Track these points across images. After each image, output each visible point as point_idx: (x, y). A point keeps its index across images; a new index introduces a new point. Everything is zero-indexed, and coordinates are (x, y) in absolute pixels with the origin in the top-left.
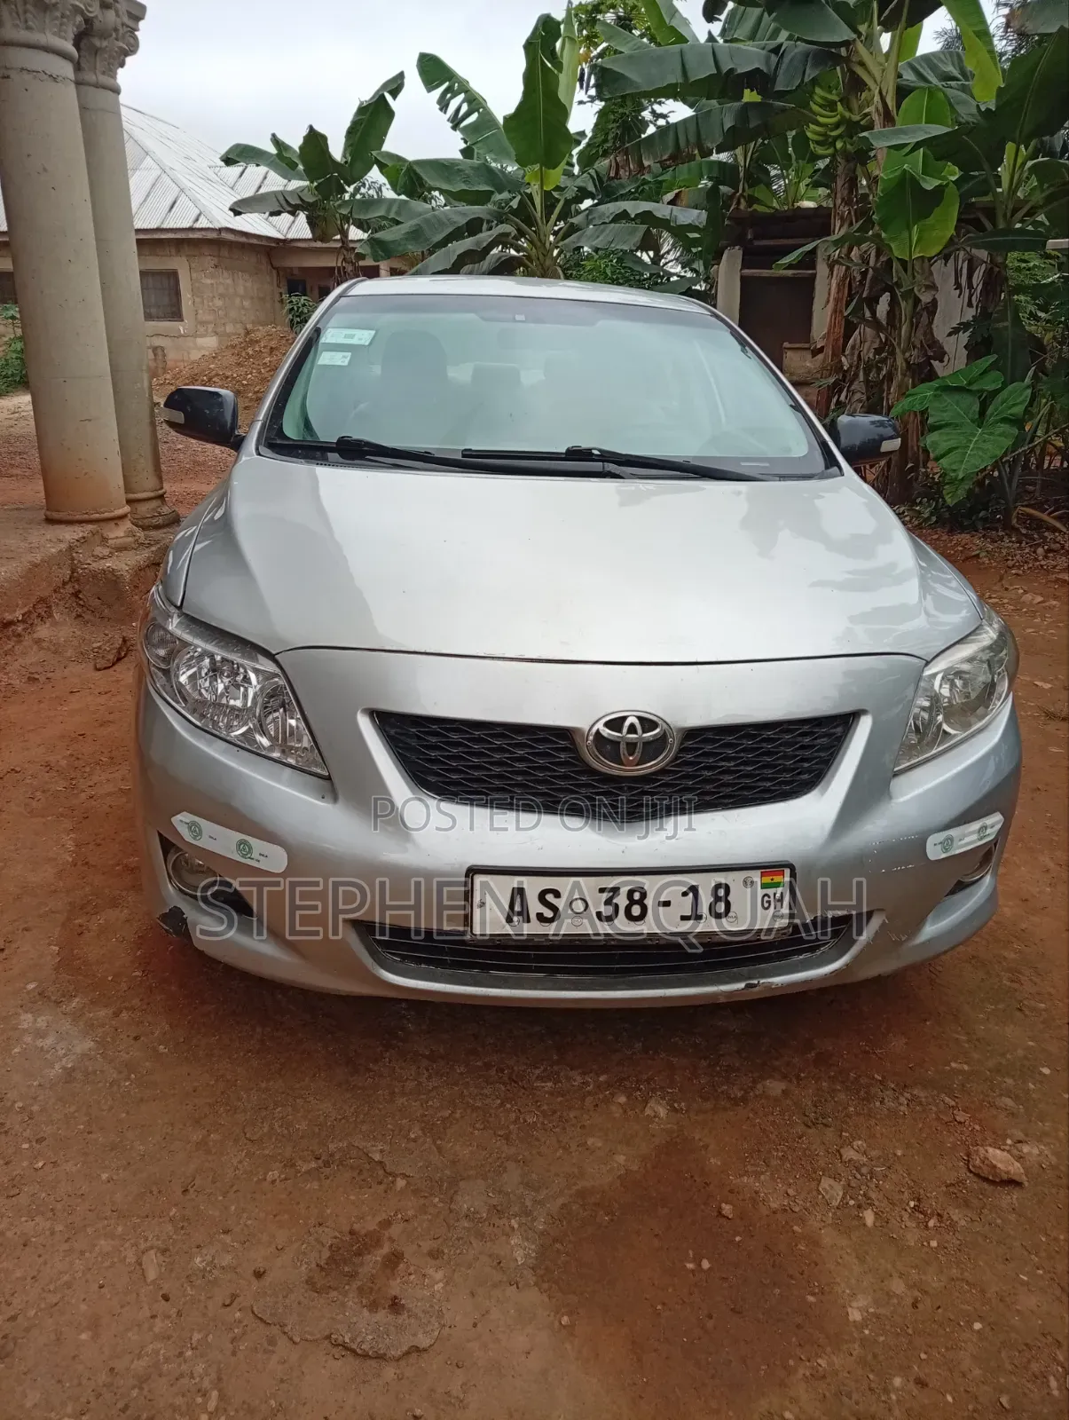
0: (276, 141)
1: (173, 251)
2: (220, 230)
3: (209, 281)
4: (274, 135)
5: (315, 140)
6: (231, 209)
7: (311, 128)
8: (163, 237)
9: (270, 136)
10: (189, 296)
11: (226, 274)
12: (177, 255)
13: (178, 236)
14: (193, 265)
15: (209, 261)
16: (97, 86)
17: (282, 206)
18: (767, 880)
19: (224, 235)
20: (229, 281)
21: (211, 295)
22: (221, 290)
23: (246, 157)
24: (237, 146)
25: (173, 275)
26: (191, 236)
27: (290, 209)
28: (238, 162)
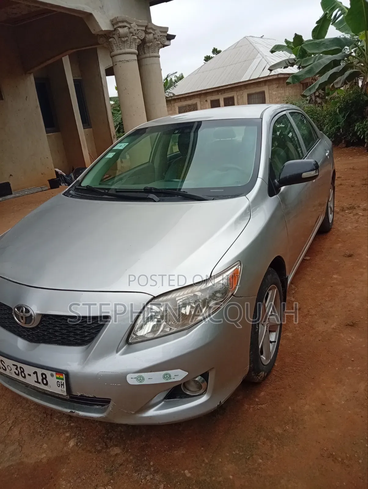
0: (286, 41)
1: (263, 84)
2: (278, 74)
3: (275, 93)
4: (286, 39)
5: (298, 38)
6: (268, 69)
7: (296, 34)
8: (260, 80)
9: (284, 40)
10: (268, 99)
11: (281, 89)
12: (265, 86)
13: (264, 79)
14: (270, 88)
15: (275, 86)
16: (150, 57)
17: (287, 65)
18: (58, 376)
19: (280, 76)
20: (283, 92)
21: (275, 98)
22: (280, 95)
23: (278, 49)
24: (275, 46)
25: (263, 93)
26: (269, 78)
27: (290, 65)
28: (276, 51)
